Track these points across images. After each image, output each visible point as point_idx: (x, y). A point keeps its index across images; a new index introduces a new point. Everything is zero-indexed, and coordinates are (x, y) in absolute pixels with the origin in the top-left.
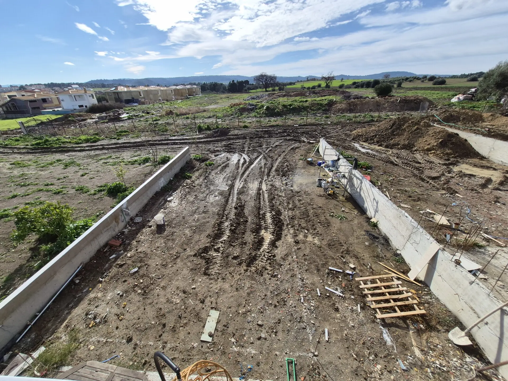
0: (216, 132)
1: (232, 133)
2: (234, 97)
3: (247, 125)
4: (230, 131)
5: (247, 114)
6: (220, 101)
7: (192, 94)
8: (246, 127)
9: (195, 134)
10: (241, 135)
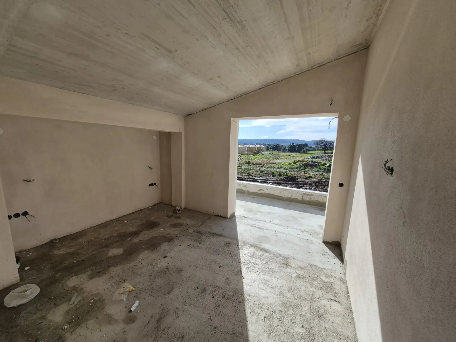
0: (286, 178)
1: (299, 180)
2: (295, 156)
3: (311, 176)
4: (297, 178)
5: (311, 169)
6: (283, 158)
7: (259, 151)
8: (310, 177)
9: (270, 177)
10: (307, 182)
